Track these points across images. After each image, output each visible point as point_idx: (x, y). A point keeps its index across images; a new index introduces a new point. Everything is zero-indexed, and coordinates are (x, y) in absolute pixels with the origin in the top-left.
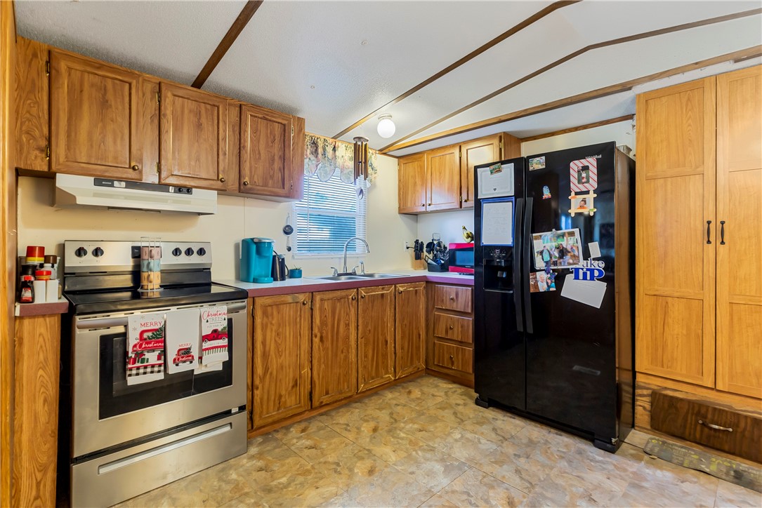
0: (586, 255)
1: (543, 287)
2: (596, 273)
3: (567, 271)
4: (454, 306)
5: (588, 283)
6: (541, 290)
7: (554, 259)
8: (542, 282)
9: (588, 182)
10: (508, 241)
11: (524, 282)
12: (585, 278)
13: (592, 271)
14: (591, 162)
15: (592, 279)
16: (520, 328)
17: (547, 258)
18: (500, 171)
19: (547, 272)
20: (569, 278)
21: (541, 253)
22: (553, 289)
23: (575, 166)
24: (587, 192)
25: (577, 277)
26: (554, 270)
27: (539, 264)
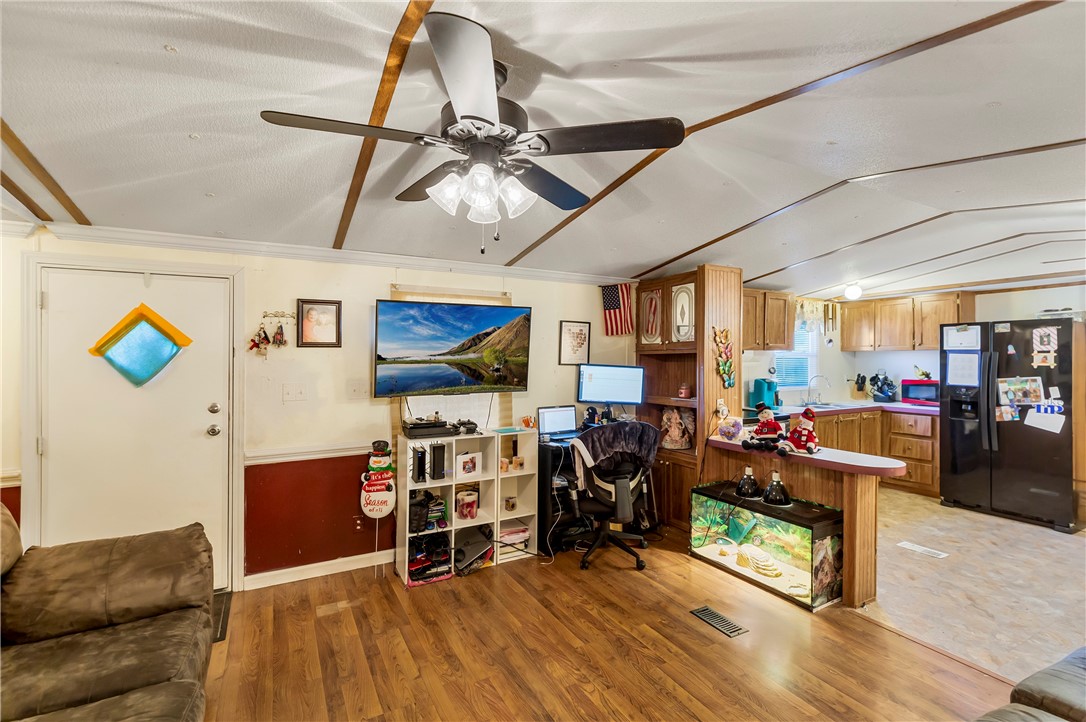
0: (1047, 396)
1: (1007, 418)
2: (1056, 409)
3: (1031, 407)
4: (913, 431)
5: (1049, 415)
6: (1006, 419)
7: (1018, 398)
8: (1006, 413)
9: (1049, 344)
10: (975, 382)
11: (990, 414)
12: (1046, 411)
13: (1052, 407)
14: (1053, 331)
15: (1052, 412)
16: (986, 446)
17: (1011, 396)
18: (965, 330)
19: (1012, 407)
20: (1031, 413)
21: (1006, 393)
22: (1018, 419)
23: (1037, 333)
24: (1049, 352)
25: (1039, 411)
26: (1018, 406)
27: (1004, 400)
